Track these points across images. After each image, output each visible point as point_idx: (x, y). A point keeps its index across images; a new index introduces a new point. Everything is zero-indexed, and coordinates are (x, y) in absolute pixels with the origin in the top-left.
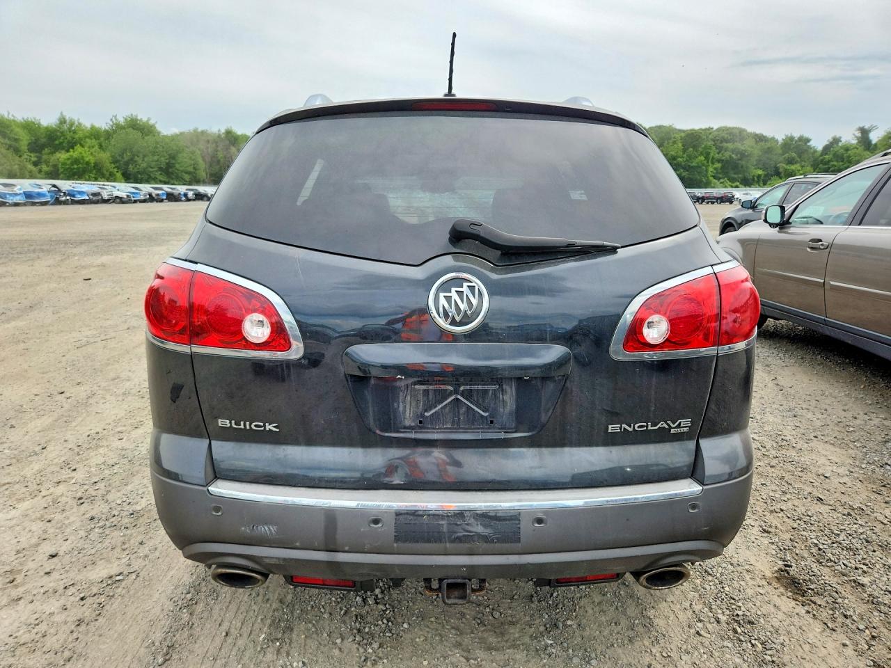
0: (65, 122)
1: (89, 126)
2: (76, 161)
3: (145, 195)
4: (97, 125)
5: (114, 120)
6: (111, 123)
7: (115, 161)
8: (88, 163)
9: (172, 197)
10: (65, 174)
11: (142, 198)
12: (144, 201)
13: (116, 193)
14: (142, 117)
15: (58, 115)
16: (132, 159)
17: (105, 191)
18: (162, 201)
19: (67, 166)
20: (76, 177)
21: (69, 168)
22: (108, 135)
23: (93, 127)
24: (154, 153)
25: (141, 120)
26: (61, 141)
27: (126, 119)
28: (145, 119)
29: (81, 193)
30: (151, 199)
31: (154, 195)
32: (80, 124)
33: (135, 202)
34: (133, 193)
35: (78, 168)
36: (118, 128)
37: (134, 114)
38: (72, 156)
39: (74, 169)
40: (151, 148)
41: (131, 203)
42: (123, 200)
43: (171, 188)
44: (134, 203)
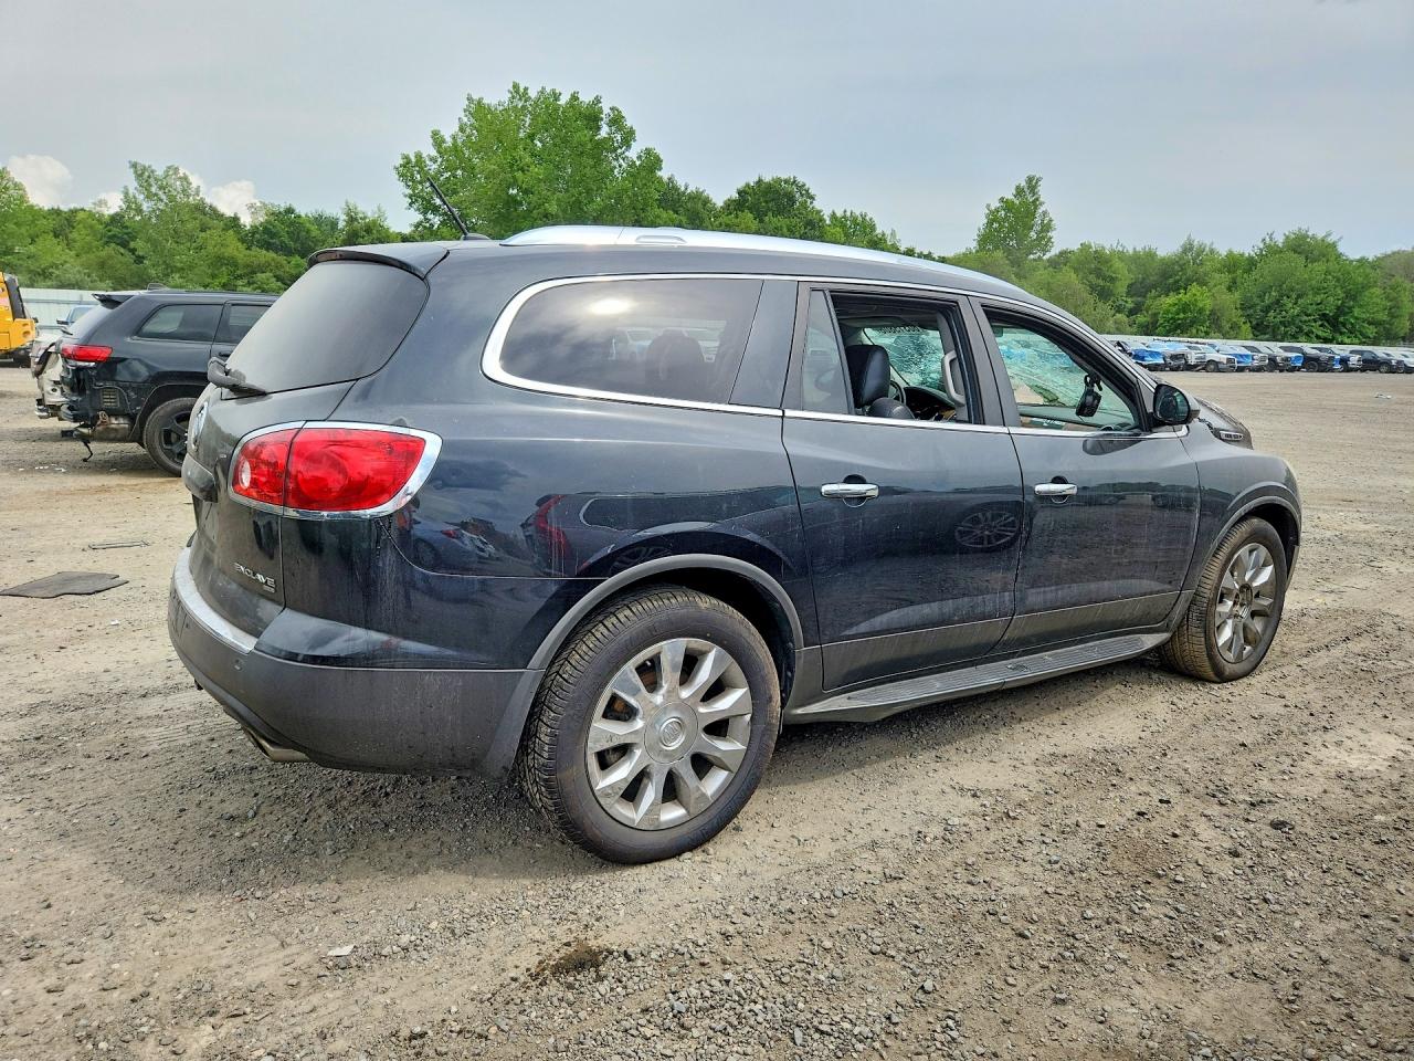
0: (1191, 249)
1: (1224, 253)
2: (1185, 308)
3: (1262, 359)
4: (1237, 250)
5: (1268, 240)
6: (1262, 246)
7: (1245, 306)
8: (1201, 311)
9: (1312, 364)
10: (1165, 327)
11: (1256, 363)
12: (1259, 369)
13: (1212, 355)
14: (1317, 231)
15: (1183, 240)
16: (1278, 302)
17: (1193, 352)
18: (1293, 369)
19: (1170, 316)
20: (1179, 331)
21: (1172, 318)
22: (1251, 264)
23: (1230, 253)
24: (1317, 291)
25: (1313, 237)
26: (1178, 277)
27: (1287, 237)
28: (1320, 236)
29: (1154, 354)
30: (1273, 365)
31: (1278, 360)
32: (1212, 251)
33: (1240, 370)
34: (1241, 356)
35: (1185, 319)
36: (1271, 251)
37: (1303, 228)
38: (1180, 300)
39: (1179, 319)
40: (1314, 282)
41: (1232, 371)
42: (1220, 366)
43: (1320, 350)
44: (1237, 371)
